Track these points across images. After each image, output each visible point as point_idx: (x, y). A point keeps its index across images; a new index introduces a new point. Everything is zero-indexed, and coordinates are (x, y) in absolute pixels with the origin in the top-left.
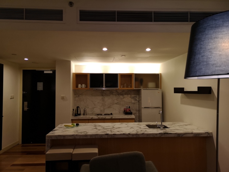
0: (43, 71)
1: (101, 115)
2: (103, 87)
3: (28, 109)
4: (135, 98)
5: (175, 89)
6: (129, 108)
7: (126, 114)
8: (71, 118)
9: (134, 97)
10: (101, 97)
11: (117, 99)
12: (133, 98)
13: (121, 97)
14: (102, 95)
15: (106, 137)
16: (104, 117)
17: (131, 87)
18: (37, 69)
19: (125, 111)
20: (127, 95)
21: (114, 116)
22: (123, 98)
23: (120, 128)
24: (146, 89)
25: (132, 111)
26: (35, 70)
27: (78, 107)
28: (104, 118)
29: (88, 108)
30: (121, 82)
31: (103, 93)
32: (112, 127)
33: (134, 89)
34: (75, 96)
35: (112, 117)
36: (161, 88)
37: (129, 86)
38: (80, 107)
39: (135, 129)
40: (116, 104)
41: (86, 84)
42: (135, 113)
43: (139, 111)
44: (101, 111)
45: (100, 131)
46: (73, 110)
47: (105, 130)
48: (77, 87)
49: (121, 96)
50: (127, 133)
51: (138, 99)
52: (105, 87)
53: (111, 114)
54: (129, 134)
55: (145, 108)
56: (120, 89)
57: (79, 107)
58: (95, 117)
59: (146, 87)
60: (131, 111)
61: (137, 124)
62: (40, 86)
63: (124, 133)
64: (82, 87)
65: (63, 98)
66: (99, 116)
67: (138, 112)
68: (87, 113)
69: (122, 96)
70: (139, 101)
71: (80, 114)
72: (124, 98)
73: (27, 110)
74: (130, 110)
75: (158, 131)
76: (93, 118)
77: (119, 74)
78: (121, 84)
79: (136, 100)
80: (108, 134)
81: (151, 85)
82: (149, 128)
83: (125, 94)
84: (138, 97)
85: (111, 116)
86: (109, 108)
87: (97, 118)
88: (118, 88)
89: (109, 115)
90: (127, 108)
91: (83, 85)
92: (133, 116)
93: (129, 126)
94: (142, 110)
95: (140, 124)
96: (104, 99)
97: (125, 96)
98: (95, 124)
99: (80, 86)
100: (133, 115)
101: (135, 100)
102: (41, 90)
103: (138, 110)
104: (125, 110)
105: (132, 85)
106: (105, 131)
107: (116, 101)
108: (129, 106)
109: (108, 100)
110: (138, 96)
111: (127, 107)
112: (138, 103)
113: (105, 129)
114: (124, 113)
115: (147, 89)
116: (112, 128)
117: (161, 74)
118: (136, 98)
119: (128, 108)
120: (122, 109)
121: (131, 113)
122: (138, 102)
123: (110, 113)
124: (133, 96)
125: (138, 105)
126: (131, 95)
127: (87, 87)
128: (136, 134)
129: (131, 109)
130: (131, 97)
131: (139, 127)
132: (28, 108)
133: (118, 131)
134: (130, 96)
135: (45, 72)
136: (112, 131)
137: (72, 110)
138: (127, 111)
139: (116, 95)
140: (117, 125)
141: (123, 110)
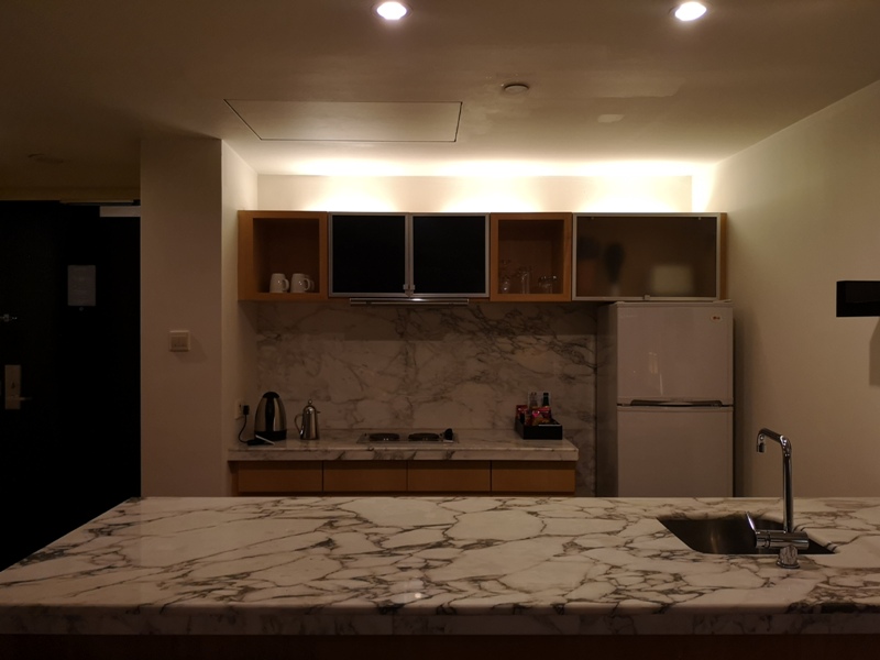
0: (95, 209)
1: (394, 438)
2: (405, 287)
3: (22, 402)
4: (576, 348)
5: (843, 287)
6: (546, 401)
7: (526, 437)
8: (226, 457)
9: (572, 344)
10: (393, 346)
11: (483, 357)
12: (567, 349)
13: (504, 343)
14: (402, 335)
15: (385, 627)
16: (404, 449)
17: (557, 289)
18: (66, 198)
19: (520, 419)
20: (535, 333)
21: (463, 449)
22: (513, 353)
23: (488, 543)
24: (640, 298)
25: (561, 420)
26: (56, 203)
27: (270, 396)
28: (407, 456)
29: (328, 399)
30: (501, 261)
31: (406, 325)
32: (440, 538)
33: (575, 298)
34: (261, 337)
35: (453, 452)
36: (723, 296)
37: (546, 286)
38: (282, 396)
39: (596, 562)
40: (475, 379)
41: (314, 275)
42: (578, 431)
43: (602, 418)
44: (397, 417)
45: (345, 578)
46: (246, 410)
47: (383, 566)
48: (265, 286)
49: (500, 340)
50: (546, 599)
51: (591, 358)
52: (413, 287)
53: (449, 435)
54: (558, 609)
55: (635, 403)
56: (496, 298)
57: (277, 396)
58: (359, 451)
59: (641, 289)
60: (552, 421)
61: (601, 512)
62: (82, 286)
63: (521, 599)
64: (289, 291)
65: (179, 346)
66: (378, 447)
67: (590, 426)
68: (321, 427)
69: (505, 340)
70: (603, 369)
71: (281, 436)
72: (520, 347)
73: (17, 406)
74: (548, 416)
75: (767, 583)
76: (348, 457)
77: (491, 215)
78: (499, 275)
79: (582, 361)
80: (402, 605)
81: (667, 276)
82: (694, 554)
83: (525, 330)
84: (591, 345)
85: (446, 446)
86: (435, 400)
87: (369, 456)
88: (486, 295)
89: (433, 438)
90: (534, 403)
91: (299, 280)
92: (566, 450)
93: (554, 527)
94: (620, 414)
95: (621, 510)
96: (410, 354)
97: (523, 339)
98: (335, 507)
99: (278, 281)
100: (564, 441)
101: (576, 359)
102: (85, 307)
103: (592, 413)
104: (522, 416)
105: (560, 280)
106: (379, 571)
107: (474, 367)
108: (546, 394)
109: (433, 359)
110: (592, 337)
111: (533, 395)
112: (591, 379)
113: (390, 552)
114: (516, 429)
115: (647, 298)
116: (439, 545)
117: (724, 216)
118: (582, 350)
119: (540, 404)
120: (509, 410)
121: (555, 433)
122: (591, 370)
123: (438, 427)
124: (567, 338)
125: (591, 389)
126: (554, 335)
127: (316, 289)
128: (615, 614)
129: (552, 407)
130: (551, 346)
131: (619, 539)
132: (21, 395)
133: (475, 580)
134: (548, 338)
135: (105, 212)
136: (435, 575)
137: (237, 413)
138: (532, 417)
139: (473, 333)
140: (475, 514)
141: (513, 414)
